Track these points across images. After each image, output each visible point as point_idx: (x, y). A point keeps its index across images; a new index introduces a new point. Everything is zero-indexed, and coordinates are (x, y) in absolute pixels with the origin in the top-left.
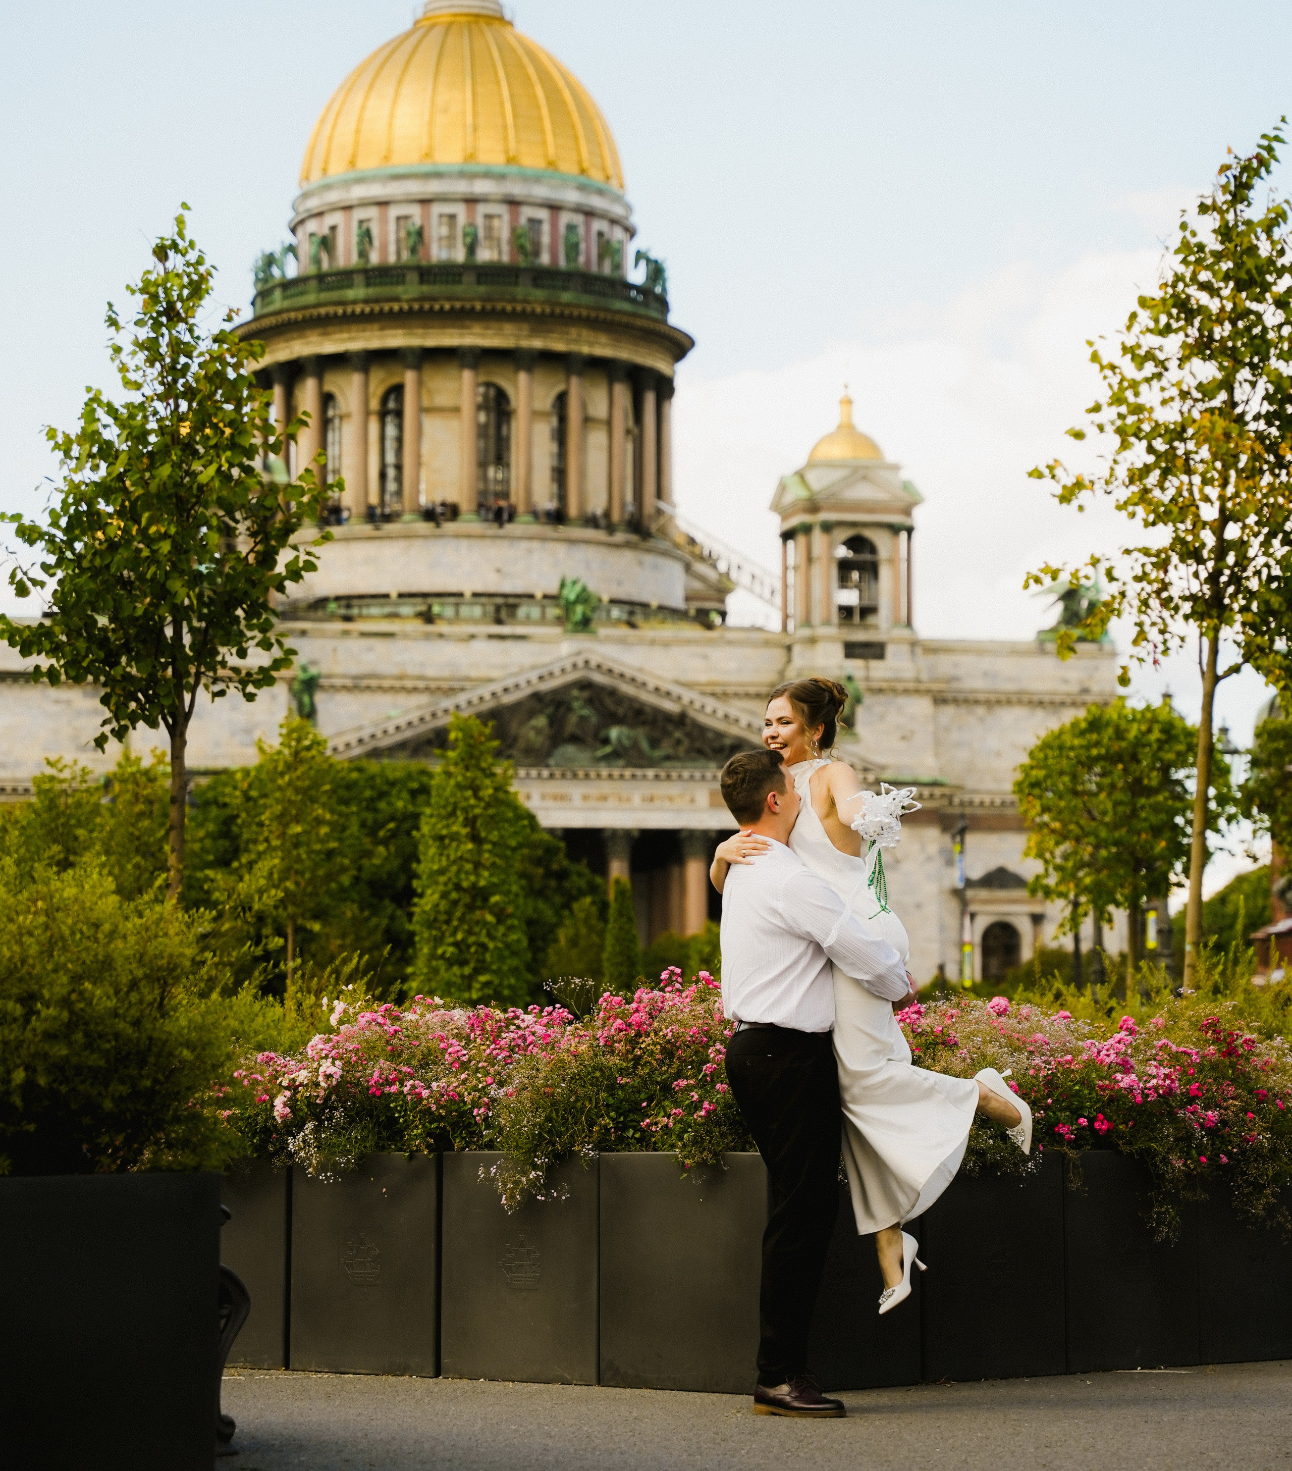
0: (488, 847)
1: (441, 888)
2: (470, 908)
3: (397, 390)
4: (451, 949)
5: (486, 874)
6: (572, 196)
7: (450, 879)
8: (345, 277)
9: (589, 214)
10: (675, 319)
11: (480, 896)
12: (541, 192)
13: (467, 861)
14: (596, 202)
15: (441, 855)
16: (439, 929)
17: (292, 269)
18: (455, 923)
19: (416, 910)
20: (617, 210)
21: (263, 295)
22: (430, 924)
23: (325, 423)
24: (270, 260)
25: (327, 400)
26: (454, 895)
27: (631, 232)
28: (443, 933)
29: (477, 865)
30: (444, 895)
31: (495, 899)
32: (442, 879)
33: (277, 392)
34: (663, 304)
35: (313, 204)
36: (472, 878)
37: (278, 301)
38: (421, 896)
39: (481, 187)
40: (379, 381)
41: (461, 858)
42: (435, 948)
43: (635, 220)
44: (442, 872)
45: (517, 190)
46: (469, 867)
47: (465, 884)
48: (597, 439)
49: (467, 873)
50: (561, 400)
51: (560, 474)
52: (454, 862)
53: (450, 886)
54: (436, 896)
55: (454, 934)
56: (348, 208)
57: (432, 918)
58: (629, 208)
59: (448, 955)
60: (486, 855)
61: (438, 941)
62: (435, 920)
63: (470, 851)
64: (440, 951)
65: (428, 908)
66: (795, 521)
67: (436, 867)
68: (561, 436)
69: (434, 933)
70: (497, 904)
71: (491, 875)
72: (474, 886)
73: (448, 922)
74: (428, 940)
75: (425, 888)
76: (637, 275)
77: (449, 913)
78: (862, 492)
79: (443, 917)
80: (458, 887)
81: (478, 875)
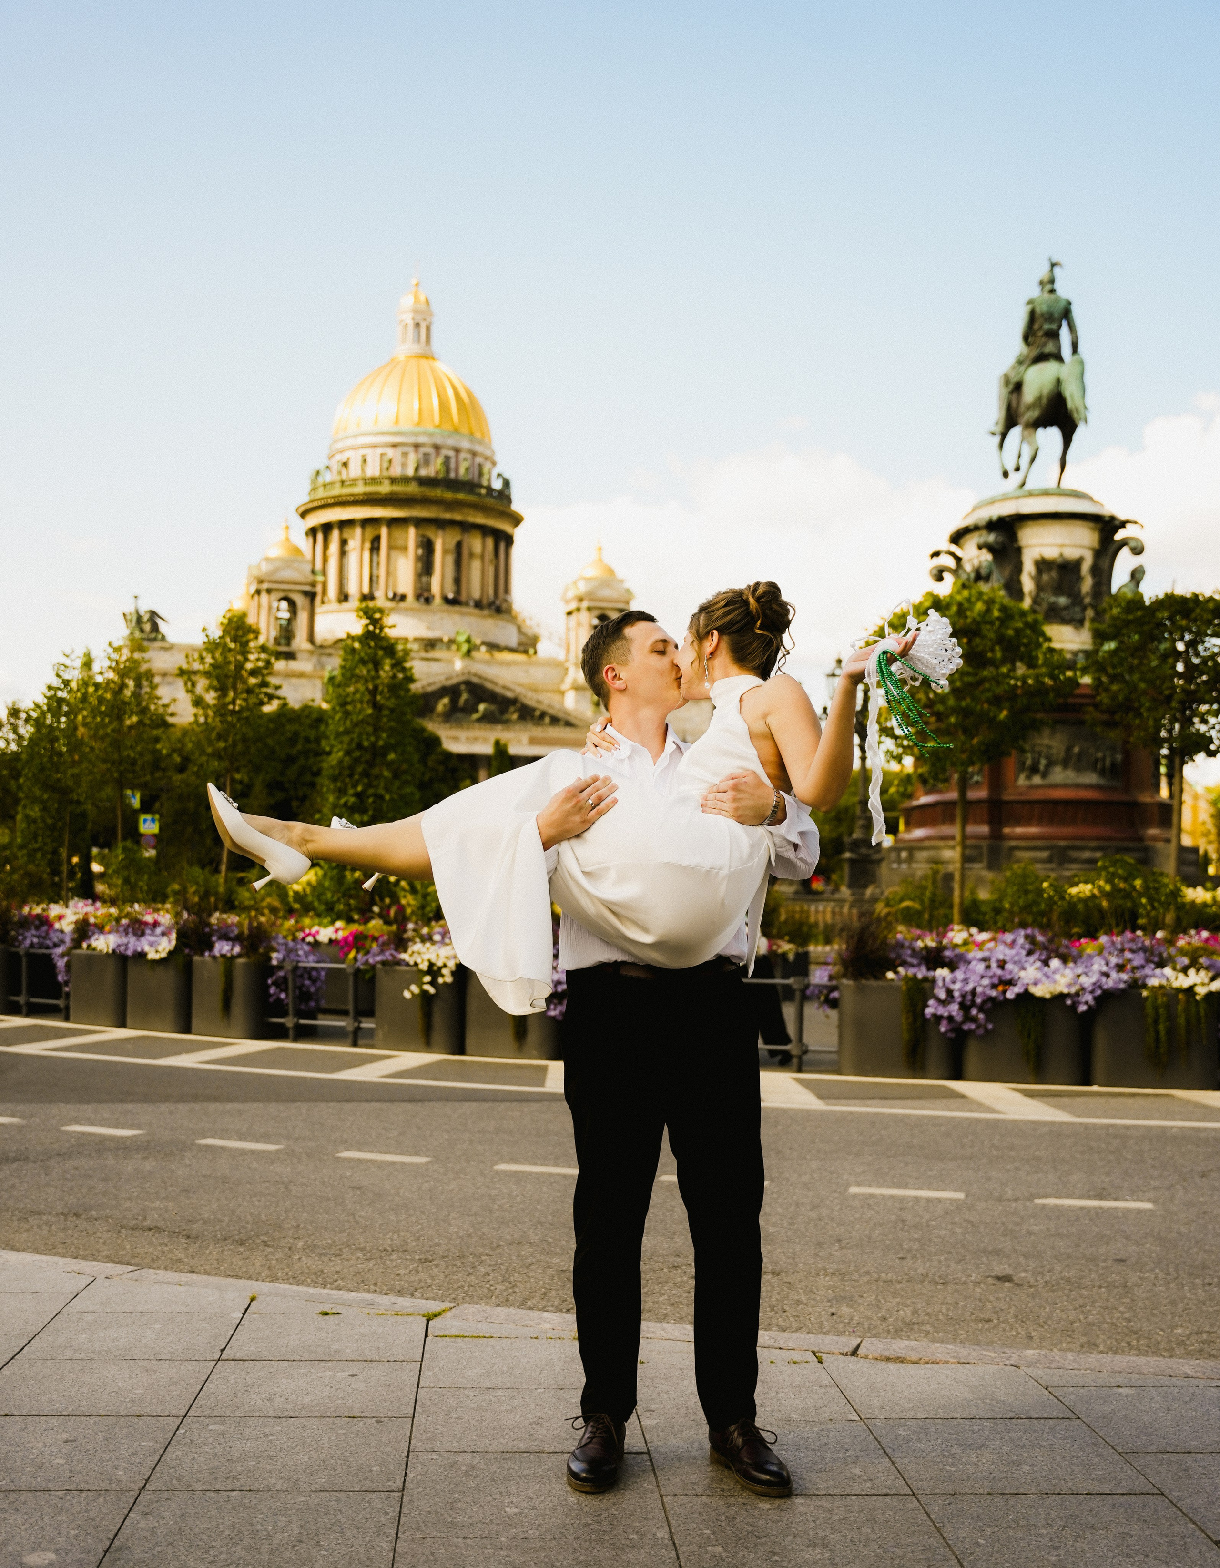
0: (386, 712)
1: (345, 746)
2: (371, 764)
3: (376, 540)
4: (352, 799)
5: (384, 735)
6: (465, 444)
7: (352, 740)
8: (354, 483)
9: (474, 454)
10: (516, 506)
11: (377, 754)
12: (451, 442)
13: (368, 724)
14: (478, 448)
15: (346, 718)
16: (343, 781)
17: (328, 477)
18: (356, 777)
19: (325, 765)
20: (488, 453)
21: (314, 489)
22: (334, 779)
23: (343, 553)
24: (318, 473)
25: (344, 542)
26: (357, 754)
27: (494, 464)
28: (346, 785)
29: (377, 730)
30: (348, 753)
31: (392, 756)
32: (346, 739)
33: (320, 537)
34: (509, 500)
35: (339, 446)
36: (373, 739)
37: (321, 493)
38: (329, 754)
39: (422, 439)
40: (370, 533)
41: (362, 721)
42: (339, 798)
43: (497, 458)
44: (347, 732)
45: (439, 441)
46: (370, 729)
47: (366, 744)
48: (476, 565)
49: (368, 734)
50: (459, 545)
51: (457, 581)
52: (356, 725)
53: (353, 746)
54: (341, 754)
55: (355, 786)
56: (356, 448)
57: (337, 772)
58: (493, 452)
59: (349, 804)
60: (385, 720)
61: (342, 792)
62: (340, 774)
63: (370, 715)
64: (343, 801)
65: (334, 762)
66: (573, 606)
67: (341, 729)
68: (458, 563)
69: (339, 784)
70: (392, 762)
71: (389, 737)
72: (374, 745)
73: (351, 776)
74: (334, 792)
75: (332, 747)
76: (497, 485)
77: (351, 768)
78: (606, 593)
79: (347, 772)
80: (360, 746)
81: (378, 738)
